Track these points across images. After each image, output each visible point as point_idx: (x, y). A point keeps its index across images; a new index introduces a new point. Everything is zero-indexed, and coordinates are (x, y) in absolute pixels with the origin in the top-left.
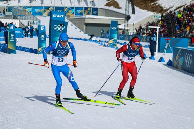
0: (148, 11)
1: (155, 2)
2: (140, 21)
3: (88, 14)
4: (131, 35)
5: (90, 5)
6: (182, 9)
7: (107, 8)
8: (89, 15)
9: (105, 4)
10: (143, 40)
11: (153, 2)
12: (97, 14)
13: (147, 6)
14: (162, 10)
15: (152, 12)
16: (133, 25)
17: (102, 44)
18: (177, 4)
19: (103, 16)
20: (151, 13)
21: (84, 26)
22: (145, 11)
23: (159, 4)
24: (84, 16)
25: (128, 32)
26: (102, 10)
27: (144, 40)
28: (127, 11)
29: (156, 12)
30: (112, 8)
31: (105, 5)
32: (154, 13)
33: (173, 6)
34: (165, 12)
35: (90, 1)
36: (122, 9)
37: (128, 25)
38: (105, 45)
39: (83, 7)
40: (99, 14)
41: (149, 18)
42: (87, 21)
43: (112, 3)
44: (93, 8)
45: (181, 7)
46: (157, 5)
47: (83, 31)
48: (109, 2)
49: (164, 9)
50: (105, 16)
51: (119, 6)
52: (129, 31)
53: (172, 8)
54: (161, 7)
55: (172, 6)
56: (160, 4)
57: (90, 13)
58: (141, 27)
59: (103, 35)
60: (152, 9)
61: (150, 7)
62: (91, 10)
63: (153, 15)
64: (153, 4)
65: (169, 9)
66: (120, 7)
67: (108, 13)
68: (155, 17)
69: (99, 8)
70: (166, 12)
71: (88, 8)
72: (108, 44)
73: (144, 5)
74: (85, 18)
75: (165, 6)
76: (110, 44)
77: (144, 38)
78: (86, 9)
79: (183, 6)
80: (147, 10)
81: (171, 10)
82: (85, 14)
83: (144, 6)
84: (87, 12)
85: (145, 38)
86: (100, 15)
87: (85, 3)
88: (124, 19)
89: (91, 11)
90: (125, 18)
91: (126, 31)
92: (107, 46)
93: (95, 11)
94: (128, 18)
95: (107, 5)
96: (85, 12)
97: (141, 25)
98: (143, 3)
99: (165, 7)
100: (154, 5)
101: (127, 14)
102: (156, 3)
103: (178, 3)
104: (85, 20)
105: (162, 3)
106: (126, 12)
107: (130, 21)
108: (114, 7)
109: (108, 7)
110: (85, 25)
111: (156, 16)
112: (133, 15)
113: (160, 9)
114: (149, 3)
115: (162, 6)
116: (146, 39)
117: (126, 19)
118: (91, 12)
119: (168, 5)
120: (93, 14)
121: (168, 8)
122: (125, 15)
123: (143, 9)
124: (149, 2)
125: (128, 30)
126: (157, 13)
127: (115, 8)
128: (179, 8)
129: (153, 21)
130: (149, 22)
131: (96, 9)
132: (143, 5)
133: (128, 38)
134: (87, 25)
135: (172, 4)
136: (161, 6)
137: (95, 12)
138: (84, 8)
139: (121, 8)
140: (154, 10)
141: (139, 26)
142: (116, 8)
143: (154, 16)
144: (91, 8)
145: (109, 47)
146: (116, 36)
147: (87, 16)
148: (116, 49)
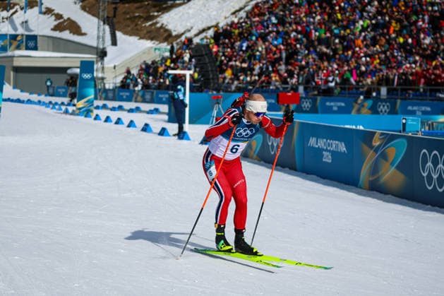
0: (141, 38)
1: (154, 21)
2: (127, 60)
3: (18, 48)
4: (109, 90)
5: (21, 31)
6: (211, 33)
7: (57, 34)
8: (20, 49)
9: (52, 27)
10: (136, 98)
11: (150, 20)
12: (35, 48)
13: (137, 29)
14: (170, 35)
15: (149, 41)
16: (115, 67)
17: (60, 109)
18: (200, 22)
19: (48, 50)
20: (148, 44)
21: (12, 73)
22: (134, 39)
23: (163, 24)
24: (9, 53)
25: (104, 84)
26: (46, 38)
27: (139, 98)
28: (101, 40)
29: (157, 41)
30: (66, 35)
31: (52, 29)
32: (154, 43)
33: (192, 28)
34: (176, 40)
35: (21, 22)
36: (87, 36)
37: (103, 68)
38: (66, 112)
39: (6, 35)
40: (39, 48)
41: (144, 53)
42: (17, 63)
43: (65, 24)
44: (27, 36)
45: (209, 28)
46: (159, 25)
47: (10, 84)
48: (60, 23)
49: (174, 34)
50: (54, 50)
51: (81, 30)
52: (105, 81)
53: (189, 31)
54: (167, 30)
55: (189, 28)
56: (165, 23)
57: (21, 47)
58: (128, 72)
60: (149, 34)
61: (145, 32)
62: (24, 40)
63: (152, 47)
64: (151, 25)
65: (183, 34)
66: (83, 31)
67: (58, 45)
68: (157, 51)
69: (41, 34)
70: (179, 40)
71: (17, 36)
72: (74, 108)
73: (132, 26)
74: (13, 57)
75: (176, 27)
76: (80, 109)
77: (138, 95)
78: (14, 37)
79: (212, 27)
80: (138, 38)
81: (188, 35)
82: (13, 47)
83: (132, 29)
84: (15, 44)
85: (140, 94)
86: (43, 50)
87: (10, 26)
88: (95, 56)
89: (23, 42)
90: (97, 54)
91: (100, 81)
92: (73, 113)
93: (31, 42)
94: (102, 54)
95: (56, 28)
96: (11, 44)
97: (128, 68)
98: (128, 22)
99: (175, 31)
100: (153, 27)
101: (101, 47)
102: (157, 23)
103: (203, 22)
104: (13, 61)
105: (168, 22)
106: (98, 43)
107: (106, 59)
108: (71, 32)
109: (58, 32)
110: (14, 71)
111: (159, 49)
112: (114, 48)
113: (166, 35)
114: (143, 22)
115: (170, 27)
116: (143, 96)
117: (100, 57)
118: (24, 44)
119: (181, 25)
120: (27, 48)
121: (182, 31)
122: (97, 48)
123: (131, 35)
124: (142, 20)
125: (103, 79)
126: (160, 43)
127: (71, 34)
128: (204, 31)
129: (152, 60)
130: (145, 62)
131: (34, 38)
132: (129, 26)
133: (104, 96)
134: (18, 70)
135: (189, 24)
136: (167, 27)
137: (31, 44)
138: (10, 35)
139: (84, 34)
140: (152, 36)
141: (124, 70)
142: (74, 34)
143: (155, 49)
144: (22, 35)
145: (78, 115)
146: (91, 93)
147: (18, 53)
148: (95, 119)
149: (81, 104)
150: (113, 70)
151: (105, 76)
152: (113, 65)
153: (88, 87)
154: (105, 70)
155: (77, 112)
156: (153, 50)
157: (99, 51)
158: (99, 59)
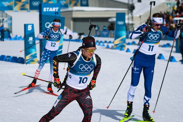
3: (76, 5)
12: (87, 5)
16: (140, 17)
17: (104, 45)
19: (95, 6)
24: (70, 9)
37: (132, 18)
38: (108, 47)
40: (90, 5)
42: (75, 15)
47: (70, 29)
50: (100, 6)
57: (78, 4)
59: (98, 33)
63: (165, 3)
72: (113, 45)
74: (72, 11)
76: (116, 45)
82: (72, 4)
84: (74, 2)
86: (92, 6)
90: (128, 8)
92: (112, 48)
94: (132, 8)
96: (70, 3)
101: (131, 3)
104: (72, 14)
106: (129, 1)
107: (134, 11)
110: (73, 21)
111: (170, 4)
112: (139, 4)
118: (80, 2)
120: (82, 5)
122: (128, 4)
125: (132, 25)
129: (165, 11)
134: (75, 20)
137: (84, 2)
141: (147, 18)
143: (167, 4)
145: (115, 49)
146: (124, 34)
147: (75, 8)
148: (127, 51)
149: (117, 41)
150: (139, 19)
151: (134, 22)
152: (138, 15)
153: (122, 30)
154: (134, 19)
155: (115, 47)
156: (166, 5)
157: (129, 6)
158: (130, 11)
